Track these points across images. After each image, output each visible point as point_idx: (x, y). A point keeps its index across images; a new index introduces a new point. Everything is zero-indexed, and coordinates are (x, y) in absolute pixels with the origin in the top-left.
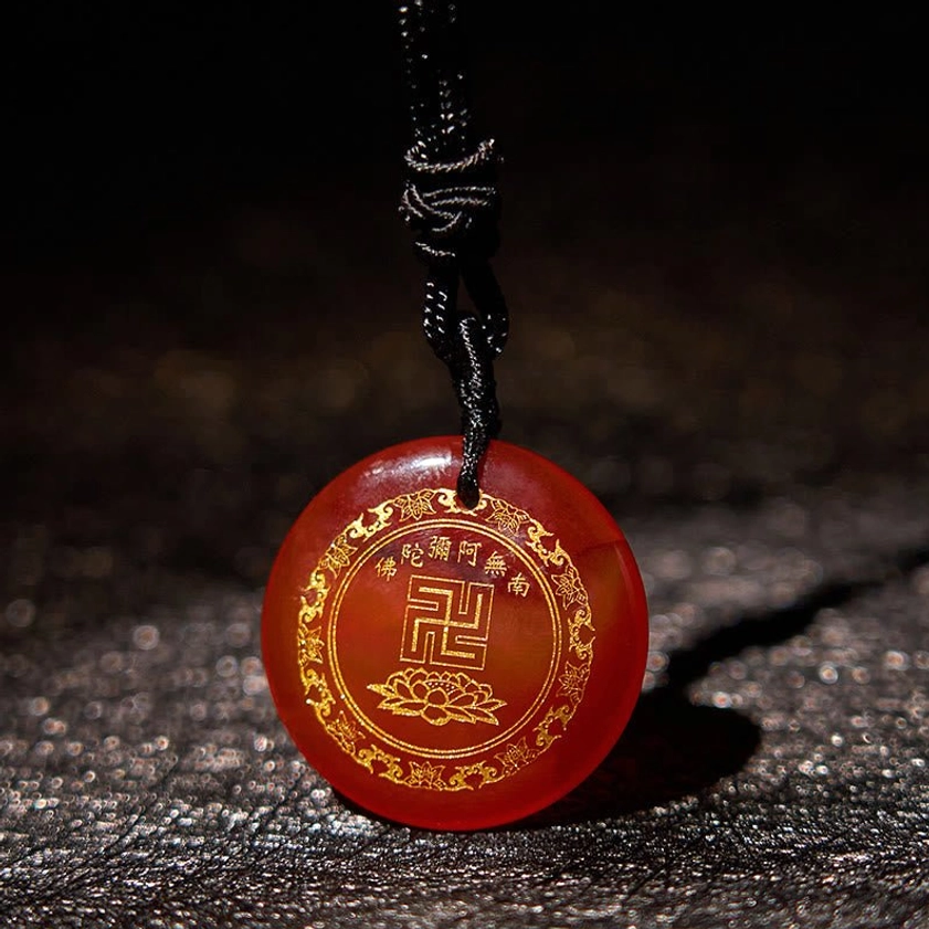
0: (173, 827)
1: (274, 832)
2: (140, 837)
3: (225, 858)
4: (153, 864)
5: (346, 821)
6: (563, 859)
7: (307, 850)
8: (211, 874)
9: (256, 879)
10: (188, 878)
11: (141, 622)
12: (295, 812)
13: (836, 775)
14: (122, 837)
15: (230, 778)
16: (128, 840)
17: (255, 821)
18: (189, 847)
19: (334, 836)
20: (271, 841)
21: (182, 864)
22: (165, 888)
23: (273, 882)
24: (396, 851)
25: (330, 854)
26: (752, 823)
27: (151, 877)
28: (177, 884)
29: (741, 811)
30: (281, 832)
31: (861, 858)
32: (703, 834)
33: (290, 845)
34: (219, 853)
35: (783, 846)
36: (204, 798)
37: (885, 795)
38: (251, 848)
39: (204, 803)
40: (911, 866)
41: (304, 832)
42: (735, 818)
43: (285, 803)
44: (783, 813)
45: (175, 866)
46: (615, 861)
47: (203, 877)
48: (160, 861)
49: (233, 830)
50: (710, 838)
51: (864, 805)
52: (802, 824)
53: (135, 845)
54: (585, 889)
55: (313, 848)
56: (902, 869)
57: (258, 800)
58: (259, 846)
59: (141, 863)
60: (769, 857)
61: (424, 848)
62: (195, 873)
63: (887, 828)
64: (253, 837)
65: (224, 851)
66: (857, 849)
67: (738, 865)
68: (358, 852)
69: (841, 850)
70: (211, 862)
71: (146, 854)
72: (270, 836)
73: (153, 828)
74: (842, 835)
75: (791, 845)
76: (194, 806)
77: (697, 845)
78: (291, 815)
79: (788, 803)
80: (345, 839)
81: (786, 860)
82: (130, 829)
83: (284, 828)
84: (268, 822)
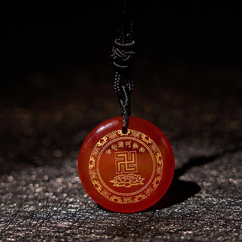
0: (18, 225)
1: (44, 226)
2: (10, 228)
3: (32, 233)
4: (13, 235)
5: (61, 223)
6: (116, 233)
7: (52, 231)
8: (28, 237)
9: (40, 238)
10: (22, 238)
11: (9, 176)
12: (49, 221)
13: (184, 212)
14: (6, 228)
15: (32, 213)
16: (7, 229)
17: (39, 224)
18: (22, 230)
19: (58, 227)
20: (43, 228)
21: (20, 235)
22: (17, 240)
23: (43, 239)
24: (74, 231)
25: (58, 232)
26: (163, 224)
27: (13, 238)
28: (20, 240)
29: (160, 221)
30: (46, 227)
31: (190, 232)
32: (151, 227)
33: (48, 230)
34: (30, 232)
35: (171, 229)
36: (26, 218)
37: (196, 217)
38: (38, 230)
39: (26, 219)
40: (203, 234)
41: (51, 226)
42: (159, 223)
43: (46, 219)
44: (171, 221)
45: (19, 235)
46: (129, 233)
47: (26, 238)
48: (15, 234)
49: (33, 226)
50: (152, 228)
51: (191, 220)
52: (176, 224)
53: (9, 230)
54: (122, 240)
55: (53, 230)
56: (201, 235)
57: (39, 218)
58: (40, 230)
59: (10, 234)
60: (167, 232)
61: (81, 230)
62: (24, 237)
63: (197, 225)
64: (38, 228)
65: (31, 231)
66: (189, 230)
67: (160, 234)
68: (65, 231)
69: (185, 231)
70: (28, 234)
71: (12, 232)
72: (43, 227)
73: (13, 226)
74: (186, 227)
75: (173, 229)
76: (23, 220)
77: (149, 230)
78: (47, 222)
79: (172, 219)
80: (61, 228)
81: (171, 233)
82: (7, 226)
83: (46, 225)
84: (42, 224)
